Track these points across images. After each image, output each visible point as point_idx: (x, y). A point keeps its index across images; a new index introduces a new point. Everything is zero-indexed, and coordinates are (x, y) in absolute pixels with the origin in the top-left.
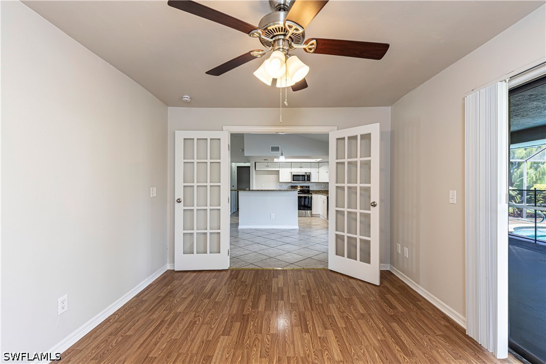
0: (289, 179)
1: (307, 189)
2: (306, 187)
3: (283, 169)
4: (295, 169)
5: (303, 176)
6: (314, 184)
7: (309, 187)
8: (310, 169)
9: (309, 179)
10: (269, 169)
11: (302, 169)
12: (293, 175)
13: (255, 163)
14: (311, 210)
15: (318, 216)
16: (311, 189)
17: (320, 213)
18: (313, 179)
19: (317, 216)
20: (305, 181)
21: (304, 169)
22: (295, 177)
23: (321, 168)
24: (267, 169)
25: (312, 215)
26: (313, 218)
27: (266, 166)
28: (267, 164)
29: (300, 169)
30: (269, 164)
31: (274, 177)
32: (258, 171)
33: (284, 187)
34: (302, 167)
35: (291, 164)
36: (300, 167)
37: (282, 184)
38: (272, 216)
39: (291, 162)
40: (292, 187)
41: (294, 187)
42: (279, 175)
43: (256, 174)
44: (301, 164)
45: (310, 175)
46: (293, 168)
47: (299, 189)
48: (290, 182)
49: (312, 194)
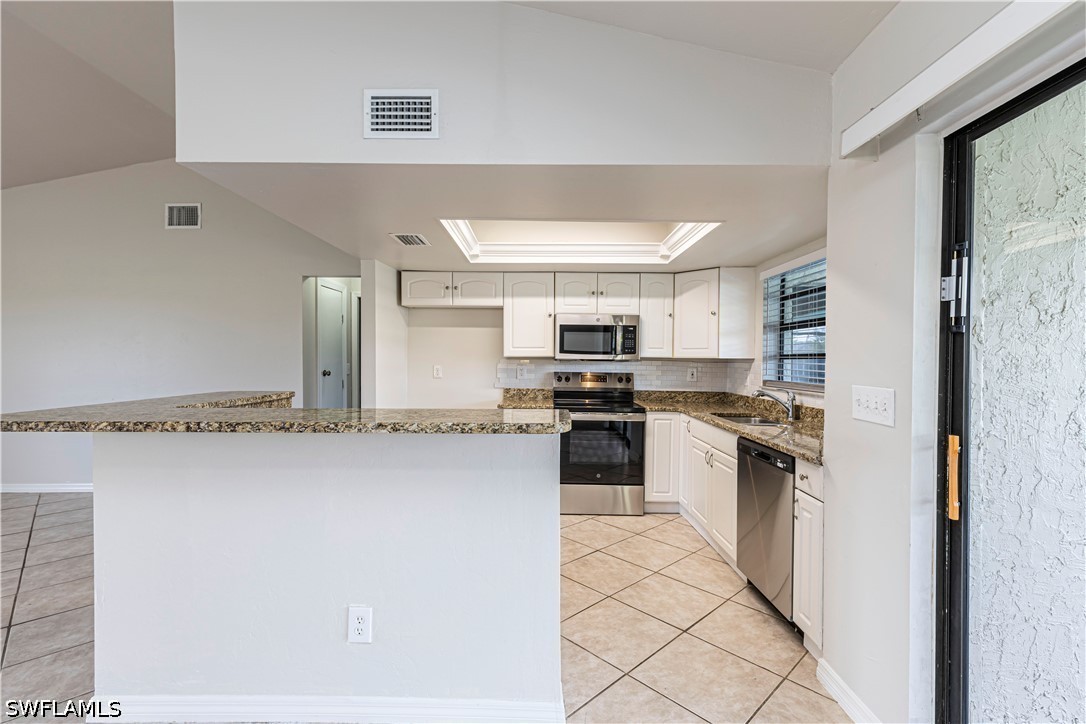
0: (544, 344)
1: (619, 386)
2: (620, 378)
3: (519, 301)
4: (570, 300)
5: (607, 329)
6: (652, 368)
7: (629, 378)
8: (635, 300)
9: (631, 346)
10: (460, 302)
11: (601, 300)
12: (565, 329)
13: (399, 274)
14: (642, 483)
15: (669, 509)
16: (639, 386)
17: (681, 499)
18: (649, 346)
19: (671, 511)
20: (613, 351)
21: (611, 301)
22: (572, 336)
23: (685, 296)
24: (448, 302)
25: (643, 509)
26: (648, 520)
27: (447, 288)
28: (447, 279)
29: (593, 300)
30: (459, 280)
31: (479, 335)
32: (414, 308)
33: (526, 376)
34: (600, 291)
35: (555, 278)
36: (593, 293)
37: (514, 366)
38: (353, 624)
39: (555, 271)
40: (559, 379)
41: (567, 379)
42: (500, 324)
43: (409, 325)
44: (598, 278)
45: (635, 327)
46: (560, 295)
47: (588, 385)
48: (552, 355)
49: (642, 411)
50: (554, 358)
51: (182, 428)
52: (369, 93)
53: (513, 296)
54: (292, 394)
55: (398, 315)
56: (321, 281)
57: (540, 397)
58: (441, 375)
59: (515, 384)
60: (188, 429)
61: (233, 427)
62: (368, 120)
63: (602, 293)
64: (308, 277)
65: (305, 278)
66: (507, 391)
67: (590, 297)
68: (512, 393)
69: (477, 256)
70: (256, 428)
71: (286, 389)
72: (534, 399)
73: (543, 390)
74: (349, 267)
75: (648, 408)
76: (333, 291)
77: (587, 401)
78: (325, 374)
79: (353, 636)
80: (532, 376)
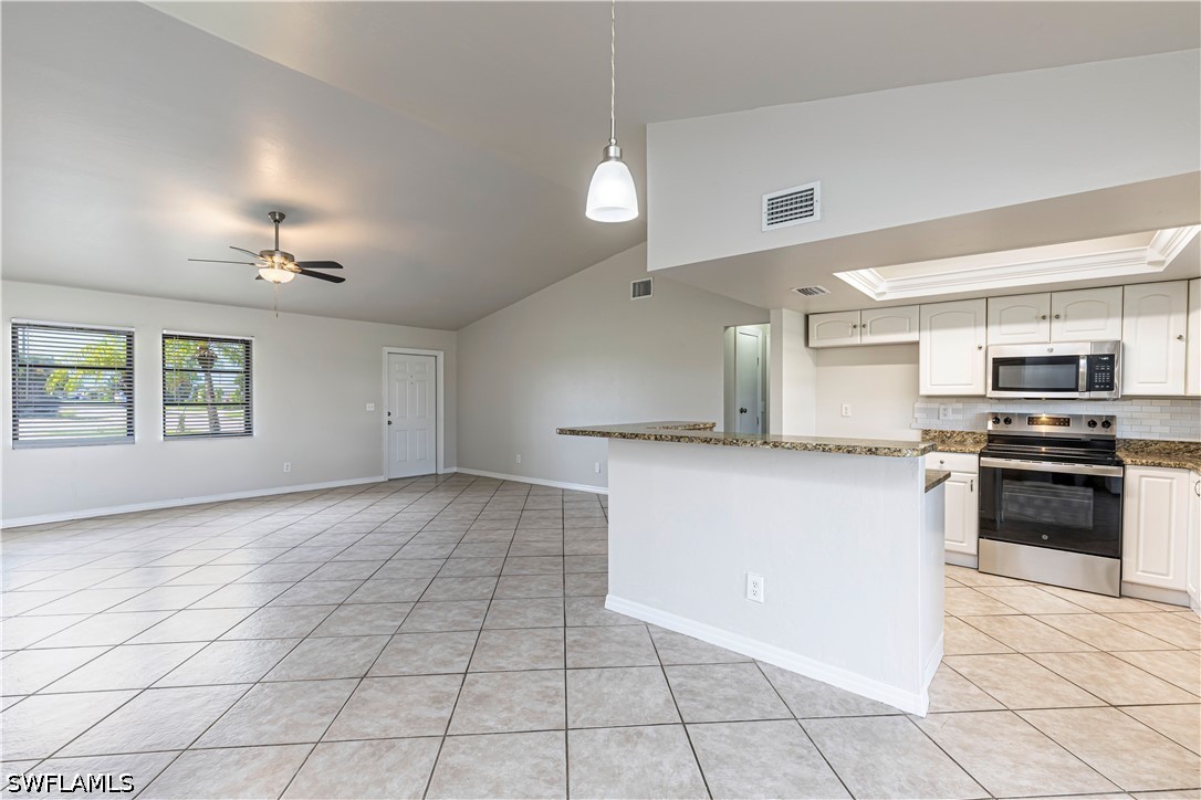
0: (976, 380)
2: (1091, 421)
3: (938, 335)
4: (1006, 328)
7: (1105, 421)
8: (1116, 322)
9: (1104, 379)
10: (869, 339)
11: (1056, 325)
12: (999, 361)
13: (807, 317)
14: (1118, 554)
15: (1169, 598)
16: (1123, 432)
17: (1189, 587)
18: (1137, 379)
19: (1173, 602)
20: (1074, 387)
21: (1071, 325)
22: (1011, 370)
24: (857, 340)
26: (1125, 604)
27: (855, 327)
28: (856, 318)
29: (1045, 325)
30: (868, 317)
31: (894, 372)
32: (822, 348)
33: (951, 416)
34: (1054, 314)
35: (986, 305)
36: (1044, 317)
37: (935, 405)
38: (750, 586)
39: (987, 297)
40: (996, 421)
41: (1008, 421)
42: (916, 360)
43: (817, 365)
44: (1051, 300)
45: (1112, 357)
46: (994, 324)
47: (1044, 430)
48: (982, 392)
49: (1120, 463)
50: (984, 397)
51: (653, 438)
52: (766, 198)
53: (931, 329)
54: (714, 425)
55: (806, 358)
56: (739, 329)
57: (970, 440)
58: (849, 414)
59: (936, 425)
60: (656, 439)
61: (679, 439)
62: (765, 217)
63: (1057, 317)
64: (728, 327)
65: (726, 328)
66: (926, 432)
67: (1038, 322)
68: (932, 434)
69: (884, 293)
70: (691, 440)
71: (710, 421)
72: (962, 442)
73: (974, 433)
74: (762, 316)
75: (1128, 461)
76: (749, 337)
77: (1043, 449)
78: (742, 411)
79: (750, 595)
80: (960, 417)
